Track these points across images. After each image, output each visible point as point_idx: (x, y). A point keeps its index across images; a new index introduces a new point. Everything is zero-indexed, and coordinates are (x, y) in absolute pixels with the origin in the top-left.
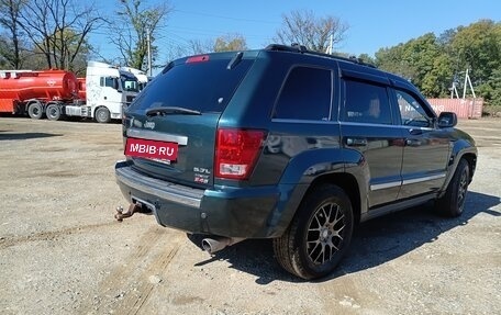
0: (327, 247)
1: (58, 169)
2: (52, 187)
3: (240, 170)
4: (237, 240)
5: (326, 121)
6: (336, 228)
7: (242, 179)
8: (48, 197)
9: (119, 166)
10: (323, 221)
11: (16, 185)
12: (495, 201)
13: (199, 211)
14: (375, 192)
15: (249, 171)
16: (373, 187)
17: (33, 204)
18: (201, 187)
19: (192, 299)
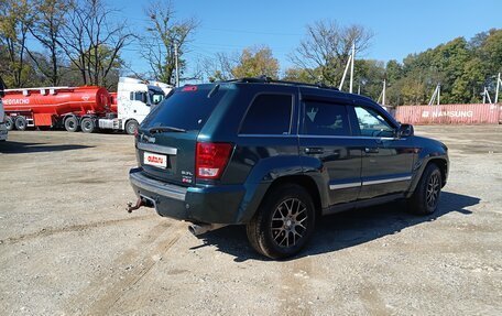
0: (291, 234)
1: (90, 177)
2: (84, 192)
3: (214, 172)
4: (216, 226)
5: (286, 135)
6: (298, 219)
7: (215, 179)
8: (80, 199)
9: (132, 171)
10: (285, 213)
11: (55, 190)
13: (184, 203)
14: (336, 190)
15: (220, 173)
16: (332, 187)
17: (68, 205)
18: (186, 185)
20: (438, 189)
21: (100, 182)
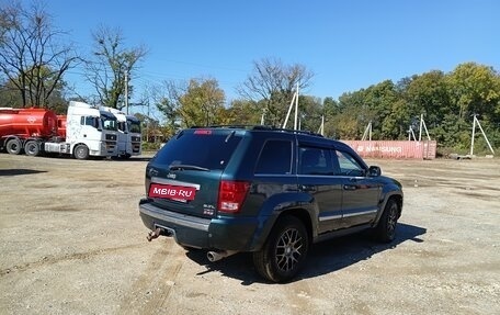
0: (290, 259)
3: (235, 207)
4: (230, 253)
5: (288, 174)
6: (296, 246)
7: (235, 212)
8: (64, 227)
9: (142, 202)
10: (287, 241)
12: (423, 231)
14: (324, 222)
15: (240, 207)
16: (321, 219)
18: (209, 217)
19: (199, 295)
20: (395, 220)
21: (72, 210)
